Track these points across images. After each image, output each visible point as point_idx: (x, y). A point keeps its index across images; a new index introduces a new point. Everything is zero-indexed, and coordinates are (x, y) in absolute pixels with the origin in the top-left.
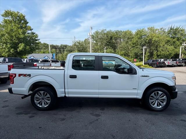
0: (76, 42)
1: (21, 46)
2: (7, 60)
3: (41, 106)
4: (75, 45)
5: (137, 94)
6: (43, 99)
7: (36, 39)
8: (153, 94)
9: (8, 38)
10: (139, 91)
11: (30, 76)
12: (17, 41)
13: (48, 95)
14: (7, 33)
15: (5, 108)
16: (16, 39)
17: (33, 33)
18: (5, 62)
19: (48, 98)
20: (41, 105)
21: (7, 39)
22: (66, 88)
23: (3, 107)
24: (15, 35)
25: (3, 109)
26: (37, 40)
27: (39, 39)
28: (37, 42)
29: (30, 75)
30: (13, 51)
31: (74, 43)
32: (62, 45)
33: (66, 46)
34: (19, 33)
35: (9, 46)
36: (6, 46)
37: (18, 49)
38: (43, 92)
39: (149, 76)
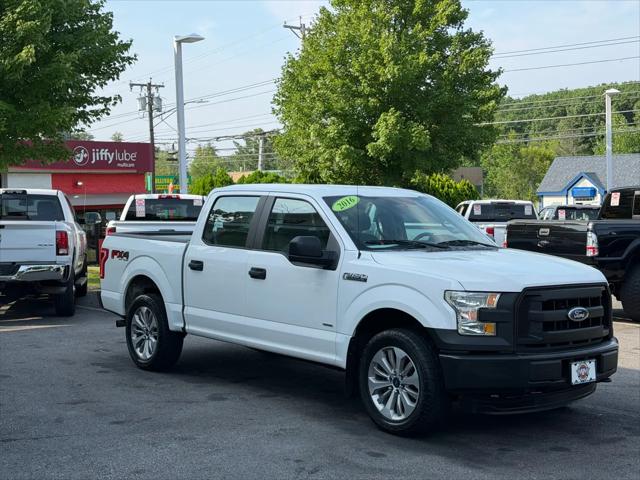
29: (127, 255)
39: (365, 280)
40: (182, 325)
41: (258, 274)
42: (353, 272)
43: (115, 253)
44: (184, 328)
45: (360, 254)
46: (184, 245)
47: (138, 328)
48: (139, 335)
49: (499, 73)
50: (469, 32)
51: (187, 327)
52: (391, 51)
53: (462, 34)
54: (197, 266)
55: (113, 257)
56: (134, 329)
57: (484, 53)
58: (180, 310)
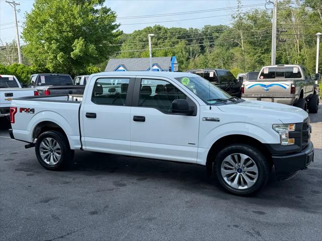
0: (242, 15)
1: (78, 46)
2: (43, 80)
3: (48, 163)
4: (239, 26)
5: (197, 155)
6: (52, 151)
7: (113, 24)
8: (228, 158)
9: (53, 29)
10: (200, 150)
11: (34, 112)
12: (70, 34)
13: (58, 146)
14: (51, 16)
15: (7, 162)
16: (68, 29)
17: (106, 11)
18: (40, 84)
19: (58, 149)
20: (49, 160)
21: (51, 30)
22: (82, 135)
23: (6, 160)
24: (66, 21)
25: (4, 162)
26: (113, 28)
27: (118, 24)
28: (114, 31)
29: (33, 110)
30: (62, 57)
31: (236, 19)
32: (207, 28)
33: (219, 30)
34: (73, 15)
35: (54, 46)
36: (49, 48)
37: (72, 53)
38: (51, 139)
39: (219, 121)
40: (80, 147)
41: (139, 119)
42: (209, 117)
43: (22, 110)
44: (81, 148)
45: (210, 108)
46: (79, 104)
47: (44, 149)
48: (45, 153)
49: (119, 25)
50: (105, 8)
51: (84, 147)
52: (78, 13)
53: (103, 8)
54: (91, 116)
55: (21, 111)
56: (41, 150)
57: (114, 17)
58: (79, 139)
